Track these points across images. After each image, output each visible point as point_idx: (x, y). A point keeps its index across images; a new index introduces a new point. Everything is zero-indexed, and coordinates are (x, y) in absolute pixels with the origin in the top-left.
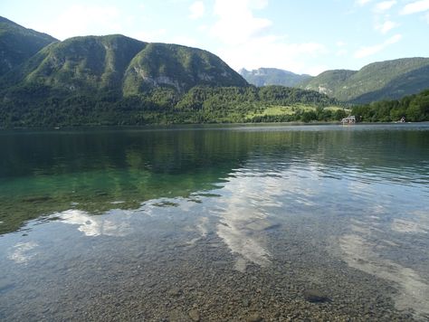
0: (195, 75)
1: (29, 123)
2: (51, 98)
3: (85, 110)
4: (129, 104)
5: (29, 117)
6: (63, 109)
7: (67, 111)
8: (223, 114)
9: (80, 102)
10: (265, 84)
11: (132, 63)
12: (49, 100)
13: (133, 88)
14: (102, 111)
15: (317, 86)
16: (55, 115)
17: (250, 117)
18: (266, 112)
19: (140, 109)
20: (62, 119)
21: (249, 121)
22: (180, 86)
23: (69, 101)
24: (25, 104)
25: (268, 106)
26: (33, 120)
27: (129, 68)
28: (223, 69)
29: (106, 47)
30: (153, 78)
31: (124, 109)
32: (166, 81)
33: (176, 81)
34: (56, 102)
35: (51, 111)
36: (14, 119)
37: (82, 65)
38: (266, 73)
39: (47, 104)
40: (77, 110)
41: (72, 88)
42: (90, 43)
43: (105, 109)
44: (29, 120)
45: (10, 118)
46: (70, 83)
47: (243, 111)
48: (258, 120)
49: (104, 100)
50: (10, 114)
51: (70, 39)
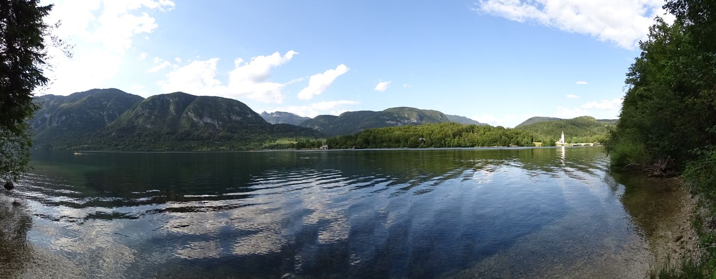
0: (229, 117)
1: (123, 148)
2: (136, 133)
3: (155, 140)
4: (183, 136)
5: (123, 144)
6: (142, 140)
7: (144, 141)
8: (247, 143)
9: (152, 136)
10: (280, 123)
11: (186, 109)
12: (135, 134)
13: (186, 126)
14: (165, 141)
15: (314, 125)
16: (137, 143)
17: (267, 145)
18: (278, 142)
19: (190, 140)
20: (141, 146)
21: (266, 148)
22: (218, 124)
23: (146, 135)
24: (122, 137)
25: (279, 137)
26: (125, 146)
27: (184, 113)
28: (248, 112)
29: (171, 101)
30: (200, 119)
31: (180, 140)
32: (209, 121)
33: (216, 121)
34: (139, 135)
35: (135, 141)
36: (116, 145)
37: (156, 113)
38: (280, 115)
39: (133, 137)
40: (151, 140)
41: (149, 126)
42: (161, 99)
43: (167, 139)
44: (123, 146)
45: (114, 145)
46: (147, 124)
47: (262, 141)
48: (272, 147)
49: (167, 133)
50: (114, 142)
51: (150, 97)
